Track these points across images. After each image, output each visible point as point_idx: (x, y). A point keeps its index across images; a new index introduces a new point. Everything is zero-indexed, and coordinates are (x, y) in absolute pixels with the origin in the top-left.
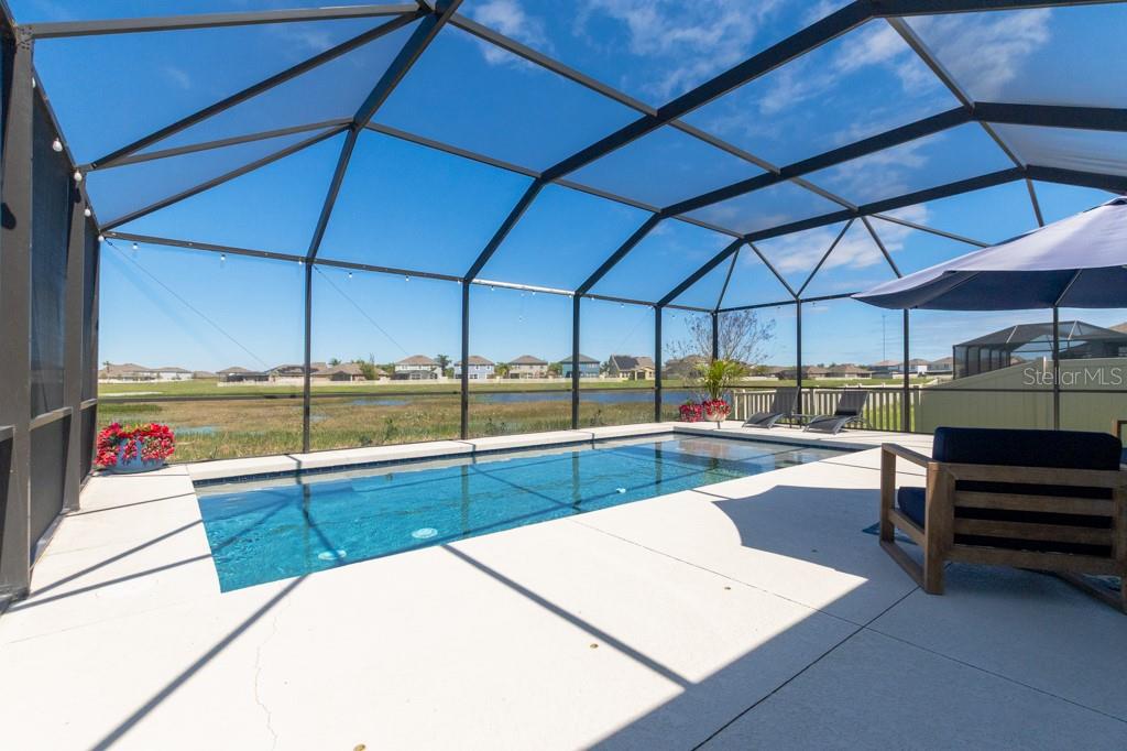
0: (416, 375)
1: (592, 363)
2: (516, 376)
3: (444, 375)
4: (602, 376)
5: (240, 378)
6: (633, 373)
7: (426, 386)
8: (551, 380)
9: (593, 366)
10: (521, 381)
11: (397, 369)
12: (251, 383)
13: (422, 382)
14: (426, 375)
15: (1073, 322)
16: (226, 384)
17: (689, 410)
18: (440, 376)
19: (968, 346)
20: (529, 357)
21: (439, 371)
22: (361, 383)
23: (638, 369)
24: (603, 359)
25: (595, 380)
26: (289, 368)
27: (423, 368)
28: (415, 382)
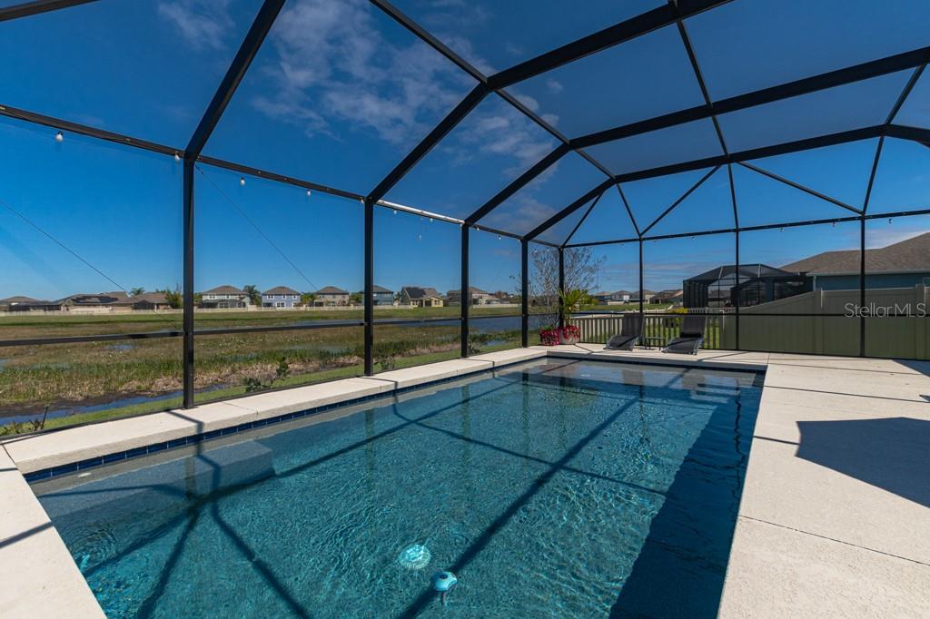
0: (224, 304)
1: (386, 293)
2: (321, 304)
3: (252, 303)
4: (396, 304)
5: (26, 308)
6: (422, 301)
7: (234, 313)
8: (352, 307)
9: (388, 295)
10: (325, 308)
11: (204, 298)
12: (41, 313)
13: (230, 310)
14: (233, 303)
15: (758, 265)
16: (8, 314)
17: (550, 335)
18: (248, 305)
19: (690, 281)
20: (332, 287)
21: (247, 300)
22: (166, 312)
23: (425, 298)
24: (397, 290)
25: (388, 307)
26: (85, 297)
27: (230, 297)
28: (224, 310)
